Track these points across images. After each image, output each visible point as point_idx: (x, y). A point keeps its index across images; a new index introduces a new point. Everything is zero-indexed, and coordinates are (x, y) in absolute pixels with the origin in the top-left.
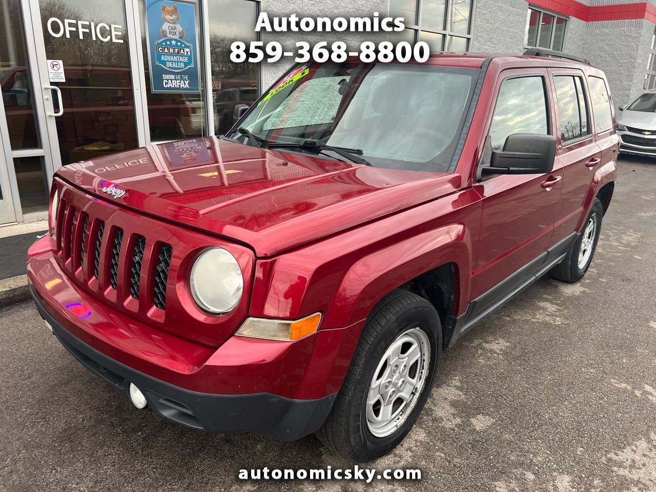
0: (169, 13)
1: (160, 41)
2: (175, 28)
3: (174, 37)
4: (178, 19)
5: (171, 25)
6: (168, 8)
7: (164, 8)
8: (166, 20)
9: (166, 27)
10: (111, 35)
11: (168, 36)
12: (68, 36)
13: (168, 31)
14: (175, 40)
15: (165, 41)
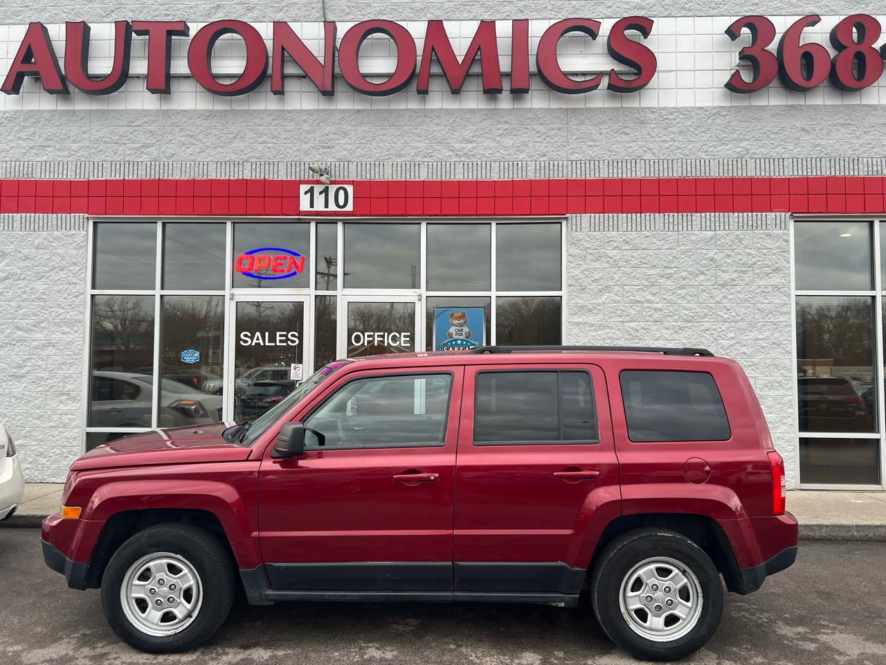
0: (457, 318)
1: (445, 342)
2: (462, 330)
3: (461, 337)
4: (466, 322)
5: (458, 328)
6: (456, 315)
7: (452, 315)
8: (453, 325)
9: (452, 330)
10: (400, 341)
11: (454, 337)
12: (366, 344)
13: (454, 333)
14: (460, 340)
15: (450, 342)
